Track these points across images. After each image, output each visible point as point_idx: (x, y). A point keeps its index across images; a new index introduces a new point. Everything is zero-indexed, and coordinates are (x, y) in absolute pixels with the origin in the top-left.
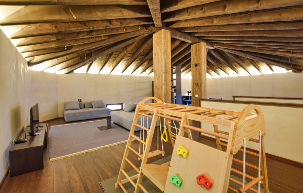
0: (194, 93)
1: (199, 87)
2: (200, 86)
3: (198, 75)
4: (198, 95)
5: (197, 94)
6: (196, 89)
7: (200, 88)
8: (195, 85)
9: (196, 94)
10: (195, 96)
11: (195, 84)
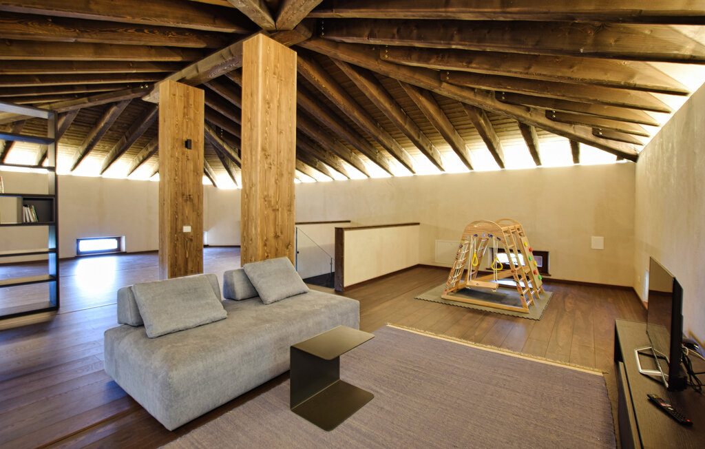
0: (179, 222)
1: (193, 205)
2: (196, 201)
3: (192, 173)
4: (192, 228)
5: (189, 225)
6: (183, 209)
7: (198, 209)
8: (180, 199)
9: (184, 224)
10: (182, 229)
11: (183, 195)
